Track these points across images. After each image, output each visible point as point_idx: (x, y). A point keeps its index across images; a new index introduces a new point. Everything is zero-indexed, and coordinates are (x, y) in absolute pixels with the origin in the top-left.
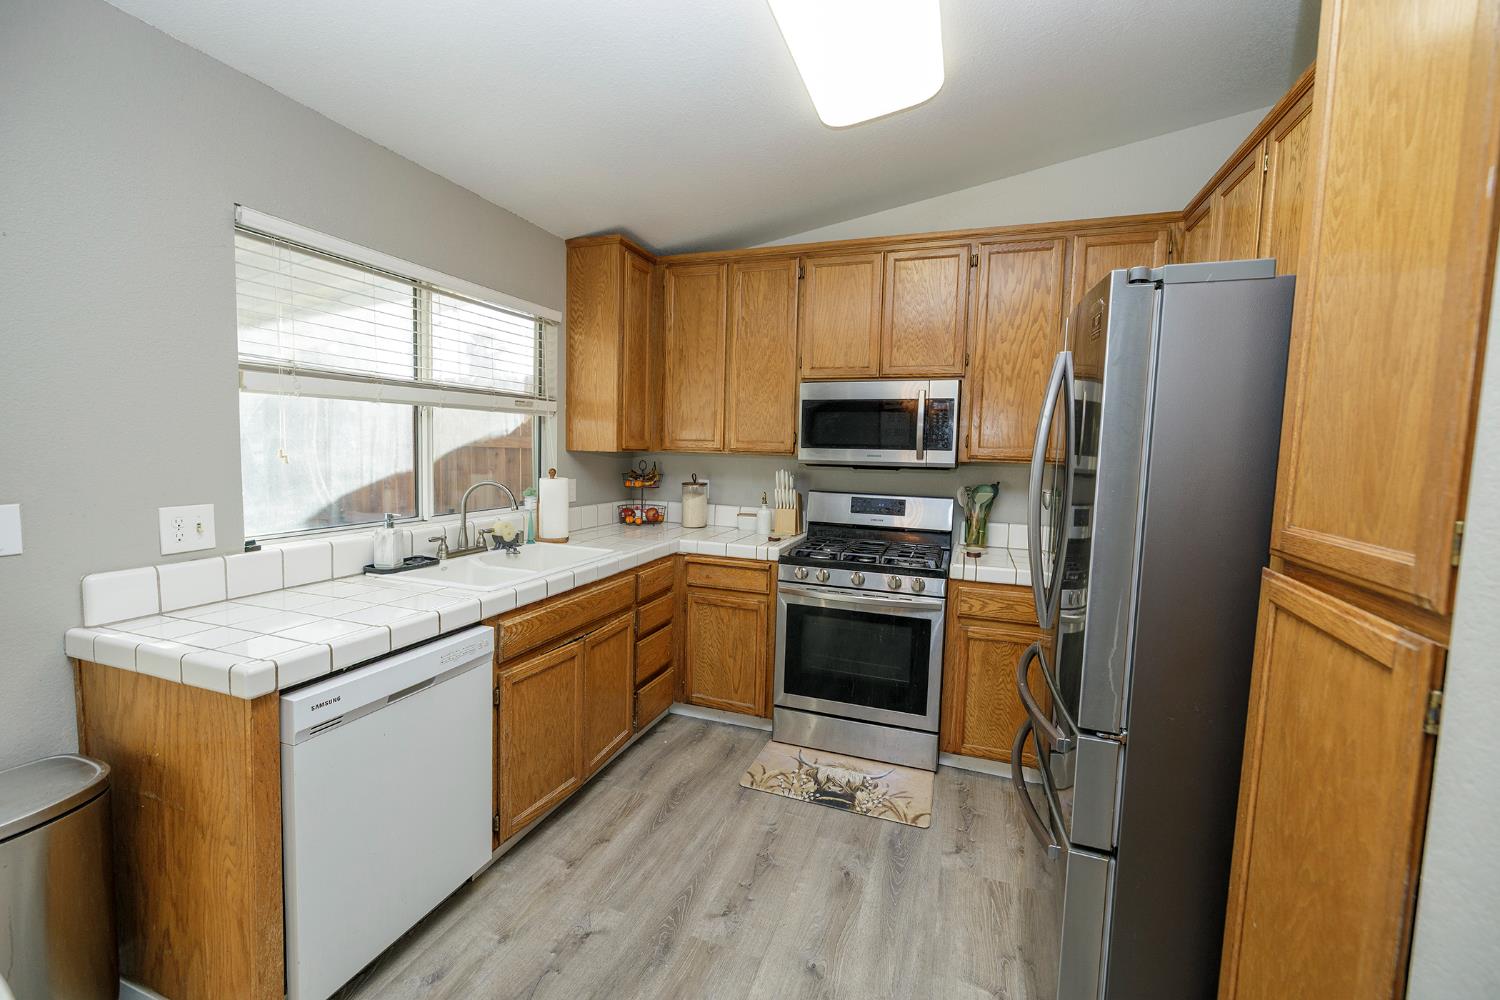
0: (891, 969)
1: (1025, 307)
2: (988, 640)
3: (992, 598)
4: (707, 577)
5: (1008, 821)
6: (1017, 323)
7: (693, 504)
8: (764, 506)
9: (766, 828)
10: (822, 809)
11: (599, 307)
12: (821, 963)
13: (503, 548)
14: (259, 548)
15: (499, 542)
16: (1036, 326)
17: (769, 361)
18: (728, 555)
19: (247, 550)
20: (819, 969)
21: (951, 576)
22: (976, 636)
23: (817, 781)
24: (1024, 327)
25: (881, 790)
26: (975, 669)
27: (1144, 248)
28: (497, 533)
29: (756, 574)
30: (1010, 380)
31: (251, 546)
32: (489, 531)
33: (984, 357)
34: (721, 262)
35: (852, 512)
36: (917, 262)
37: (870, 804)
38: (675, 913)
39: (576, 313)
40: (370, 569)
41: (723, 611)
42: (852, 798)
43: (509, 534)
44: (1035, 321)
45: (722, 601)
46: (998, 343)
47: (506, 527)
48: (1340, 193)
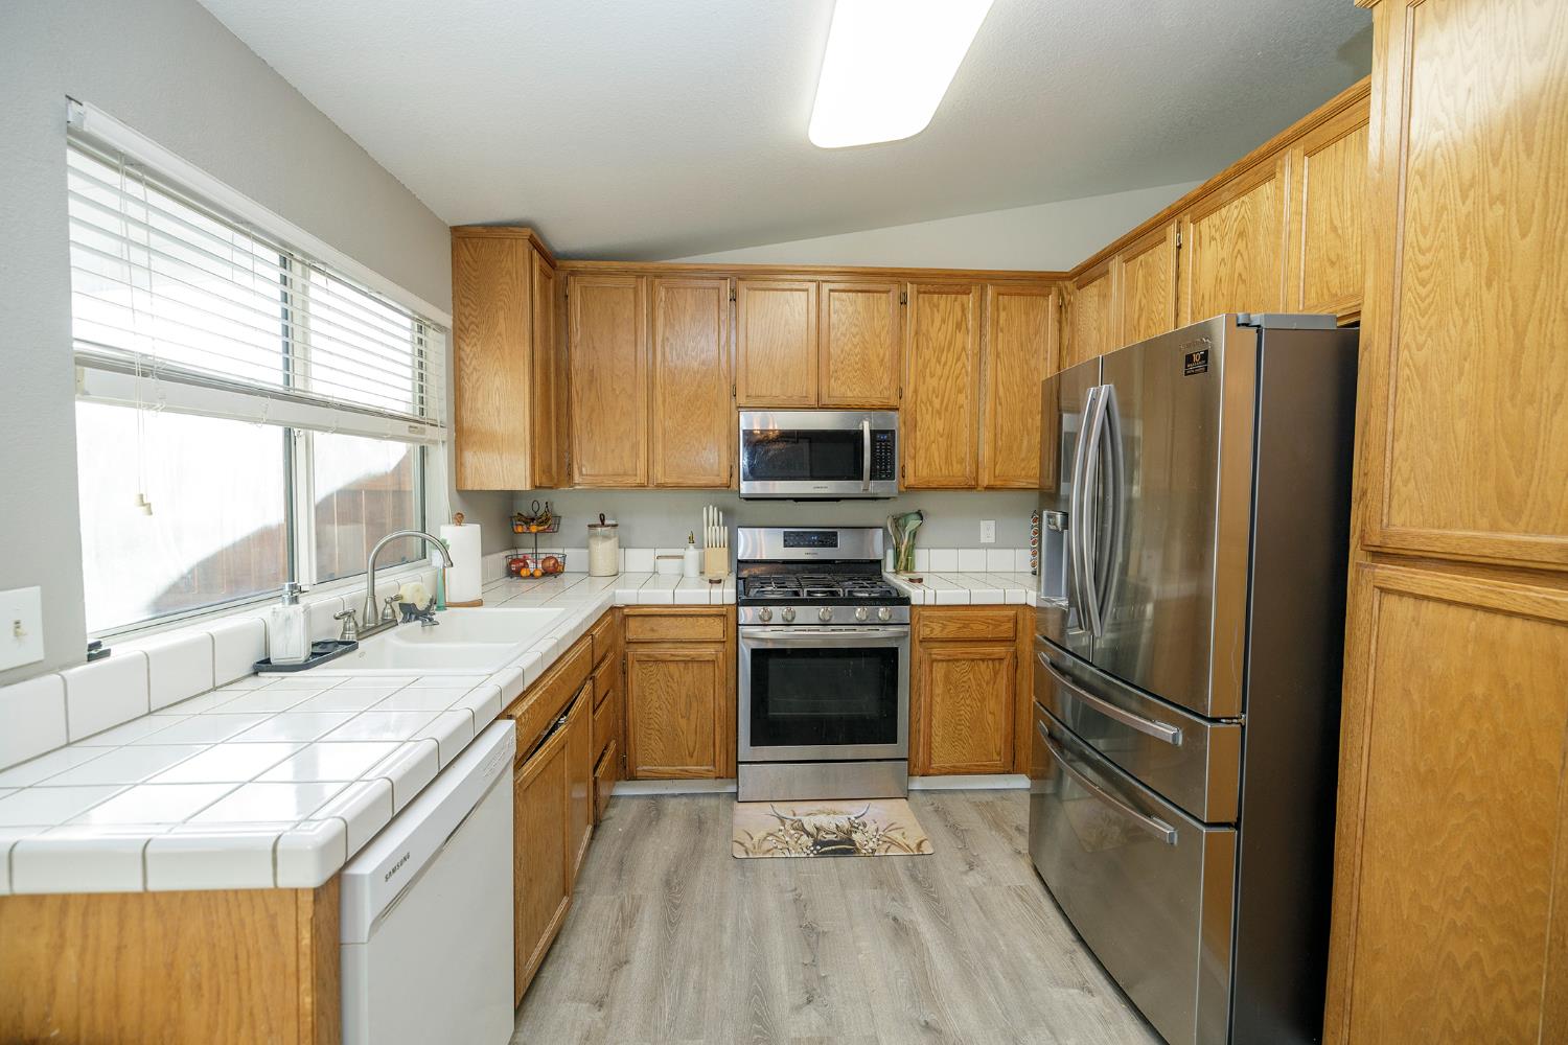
0: (991, 999)
1: (950, 344)
2: (949, 661)
3: (951, 619)
4: (653, 630)
5: (991, 829)
6: (943, 360)
7: (603, 550)
8: (691, 546)
9: (790, 896)
10: (830, 861)
11: (501, 314)
12: (932, 1018)
13: (417, 618)
14: (107, 653)
15: (410, 612)
16: (960, 364)
17: (699, 387)
18: (677, 603)
19: (91, 658)
20: (933, 1024)
21: (913, 602)
22: (939, 657)
23: (808, 834)
24: (949, 363)
25: (871, 827)
26: (938, 690)
27: (1040, 300)
28: (408, 600)
29: (711, 620)
30: (939, 413)
31: (96, 652)
32: (397, 598)
33: (916, 391)
34: (639, 275)
35: (785, 546)
36: (850, 294)
37: (871, 844)
38: (757, 1018)
39: (467, 318)
40: (264, 665)
41: (672, 667)
42: (852, 842)
43: (421, 600)
44: (958, 359)
45: (672, 655)
46: (928, 378)
47: (418, 590)
48: (1427, 268)
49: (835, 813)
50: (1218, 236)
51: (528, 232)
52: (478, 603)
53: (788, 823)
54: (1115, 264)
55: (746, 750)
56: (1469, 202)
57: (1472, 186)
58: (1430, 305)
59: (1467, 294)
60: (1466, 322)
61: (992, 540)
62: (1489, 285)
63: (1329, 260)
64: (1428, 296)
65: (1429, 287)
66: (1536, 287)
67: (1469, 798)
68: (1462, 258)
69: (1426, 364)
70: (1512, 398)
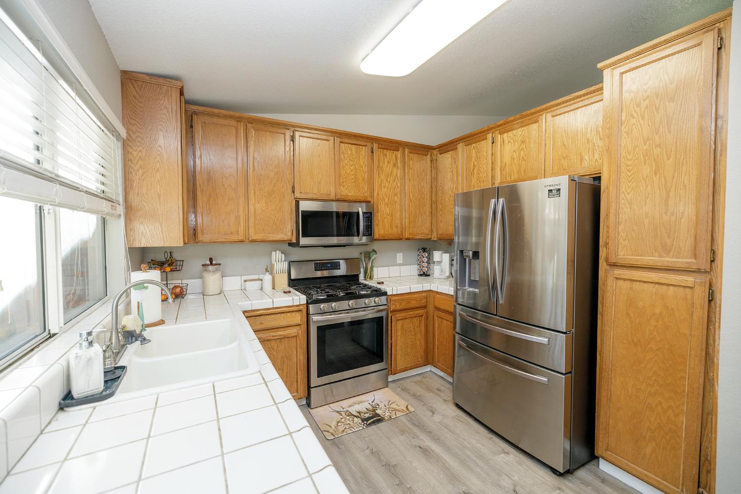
0: (479, 470)
1: (391, 173)
3: (403, 300)
4: (261, 323)
6: (389, 180)
8: (267, 274)
9: (368, 452)
11: (160, 133)
13: (136, 340)
15: (132, 336)
16: (395, 183)
18: (274, 307)
21: (388, 294)
22: (399, 318)
24: (391, 182)
25: (382, 405)
26: (399, 334)
27: (425, 157)
28: (130, 328)
29: (294, 314)
30: (387, 204)
32: (123, 327)
33: (378, 194)
35: (315, 270)
36: (349, 145)
37: (387, 414)
40: (68, 400)
41: (273, 343)
42: (378, 415)
43: (138, 326)
44: (395, 180)
45: (273, 336)
46: (383, 188)
48: (631, 166)
49: (361, 402)
50: (512, 141)
51: (180, 84)
52: (161, 322)
53: (343, 413)
54: (460, 146)
55: (315, 380)
56: (647, 145)
57: (648, 140)
58: (632, 179)
59: (647, 177)
60: (647, 186)
61: (401, 262)
62: (656, 174)
63: (563, 156)
64: (631, 176)
65: (631, 172)
66: (673, 177)
67: (655, 348)
68: (645, 164)
69: (631, 199)
70: (666, 213)
